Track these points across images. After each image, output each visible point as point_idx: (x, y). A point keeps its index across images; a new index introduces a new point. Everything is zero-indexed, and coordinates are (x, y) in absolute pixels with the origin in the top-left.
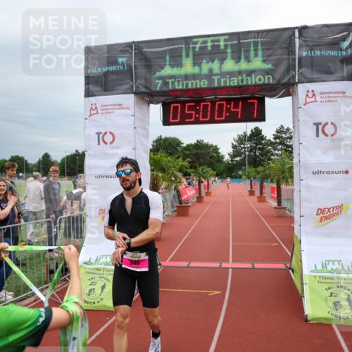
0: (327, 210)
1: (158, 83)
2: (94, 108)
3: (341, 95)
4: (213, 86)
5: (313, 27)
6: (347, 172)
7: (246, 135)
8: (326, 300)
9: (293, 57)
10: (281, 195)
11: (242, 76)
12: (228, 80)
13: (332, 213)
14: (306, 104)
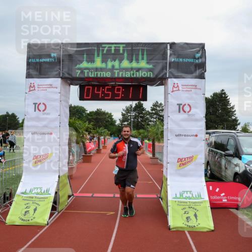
0: (184, 159)
1: (78, 72)
2: (32, 86)
3: (194, 87)
4: (114, 77)
5: (179, 44)
6: (196, 136)
7: (131, 107)
8: (182, 216)
9: (166, 61)
10: (155, 149)
11: (133, 71)
12: (124, 73)
13: (187, 161)
14: (173, 91)
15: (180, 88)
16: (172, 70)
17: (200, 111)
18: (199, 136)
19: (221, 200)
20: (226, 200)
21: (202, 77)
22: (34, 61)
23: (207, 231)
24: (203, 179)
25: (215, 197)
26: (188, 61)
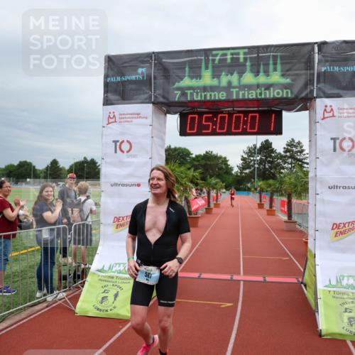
0: (342, 225)
1: (177, 94)
2: (112, 116)
4: (231, 98)
5: (332, 43)
8: (341, 316)
10: (291, 209)
11: (261, 90)
12: (246, 92)
13: (347, 228)
14: (324, 118)
15: (336, 114)
16: (322, 85)
22: (113, 80)
26: (347, 70)
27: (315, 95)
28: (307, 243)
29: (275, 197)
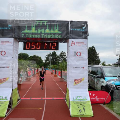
0: (77, 80)
1: (23, 35)
3: (82, 43)
4: (41, 37)
5: (75, 21)
7: (50, 54)
8: (77, 109)
9: (68, 30)
10: (62, 74)
12: (47, 36)
13: (79, 81)
14: (72, 45)
15: (75, 44)
16: (71, 35)
17: (85, 55)
18: (85, 68)
19: (96, 100)
20: (98, 100)
21: (86, 38)
23: (90, 117)
24: (87, 90)
25: (93, 99)
26: (79, 30)
27: (69, 38)
28: (66, 86)
29: (57, 70)
